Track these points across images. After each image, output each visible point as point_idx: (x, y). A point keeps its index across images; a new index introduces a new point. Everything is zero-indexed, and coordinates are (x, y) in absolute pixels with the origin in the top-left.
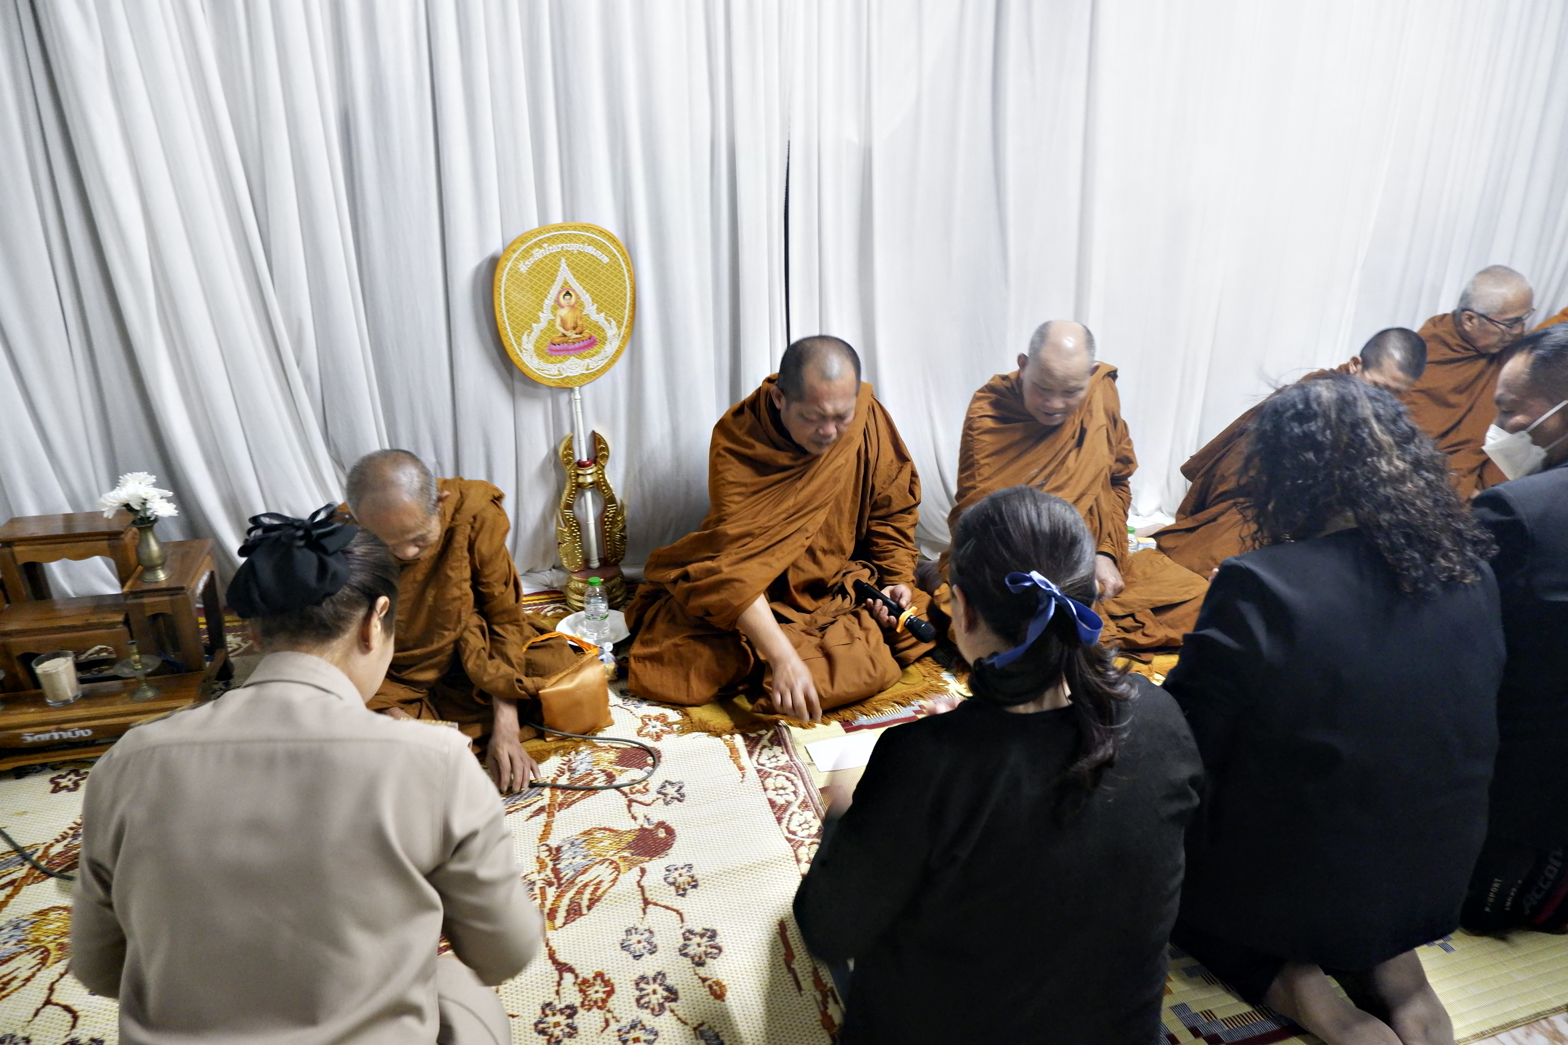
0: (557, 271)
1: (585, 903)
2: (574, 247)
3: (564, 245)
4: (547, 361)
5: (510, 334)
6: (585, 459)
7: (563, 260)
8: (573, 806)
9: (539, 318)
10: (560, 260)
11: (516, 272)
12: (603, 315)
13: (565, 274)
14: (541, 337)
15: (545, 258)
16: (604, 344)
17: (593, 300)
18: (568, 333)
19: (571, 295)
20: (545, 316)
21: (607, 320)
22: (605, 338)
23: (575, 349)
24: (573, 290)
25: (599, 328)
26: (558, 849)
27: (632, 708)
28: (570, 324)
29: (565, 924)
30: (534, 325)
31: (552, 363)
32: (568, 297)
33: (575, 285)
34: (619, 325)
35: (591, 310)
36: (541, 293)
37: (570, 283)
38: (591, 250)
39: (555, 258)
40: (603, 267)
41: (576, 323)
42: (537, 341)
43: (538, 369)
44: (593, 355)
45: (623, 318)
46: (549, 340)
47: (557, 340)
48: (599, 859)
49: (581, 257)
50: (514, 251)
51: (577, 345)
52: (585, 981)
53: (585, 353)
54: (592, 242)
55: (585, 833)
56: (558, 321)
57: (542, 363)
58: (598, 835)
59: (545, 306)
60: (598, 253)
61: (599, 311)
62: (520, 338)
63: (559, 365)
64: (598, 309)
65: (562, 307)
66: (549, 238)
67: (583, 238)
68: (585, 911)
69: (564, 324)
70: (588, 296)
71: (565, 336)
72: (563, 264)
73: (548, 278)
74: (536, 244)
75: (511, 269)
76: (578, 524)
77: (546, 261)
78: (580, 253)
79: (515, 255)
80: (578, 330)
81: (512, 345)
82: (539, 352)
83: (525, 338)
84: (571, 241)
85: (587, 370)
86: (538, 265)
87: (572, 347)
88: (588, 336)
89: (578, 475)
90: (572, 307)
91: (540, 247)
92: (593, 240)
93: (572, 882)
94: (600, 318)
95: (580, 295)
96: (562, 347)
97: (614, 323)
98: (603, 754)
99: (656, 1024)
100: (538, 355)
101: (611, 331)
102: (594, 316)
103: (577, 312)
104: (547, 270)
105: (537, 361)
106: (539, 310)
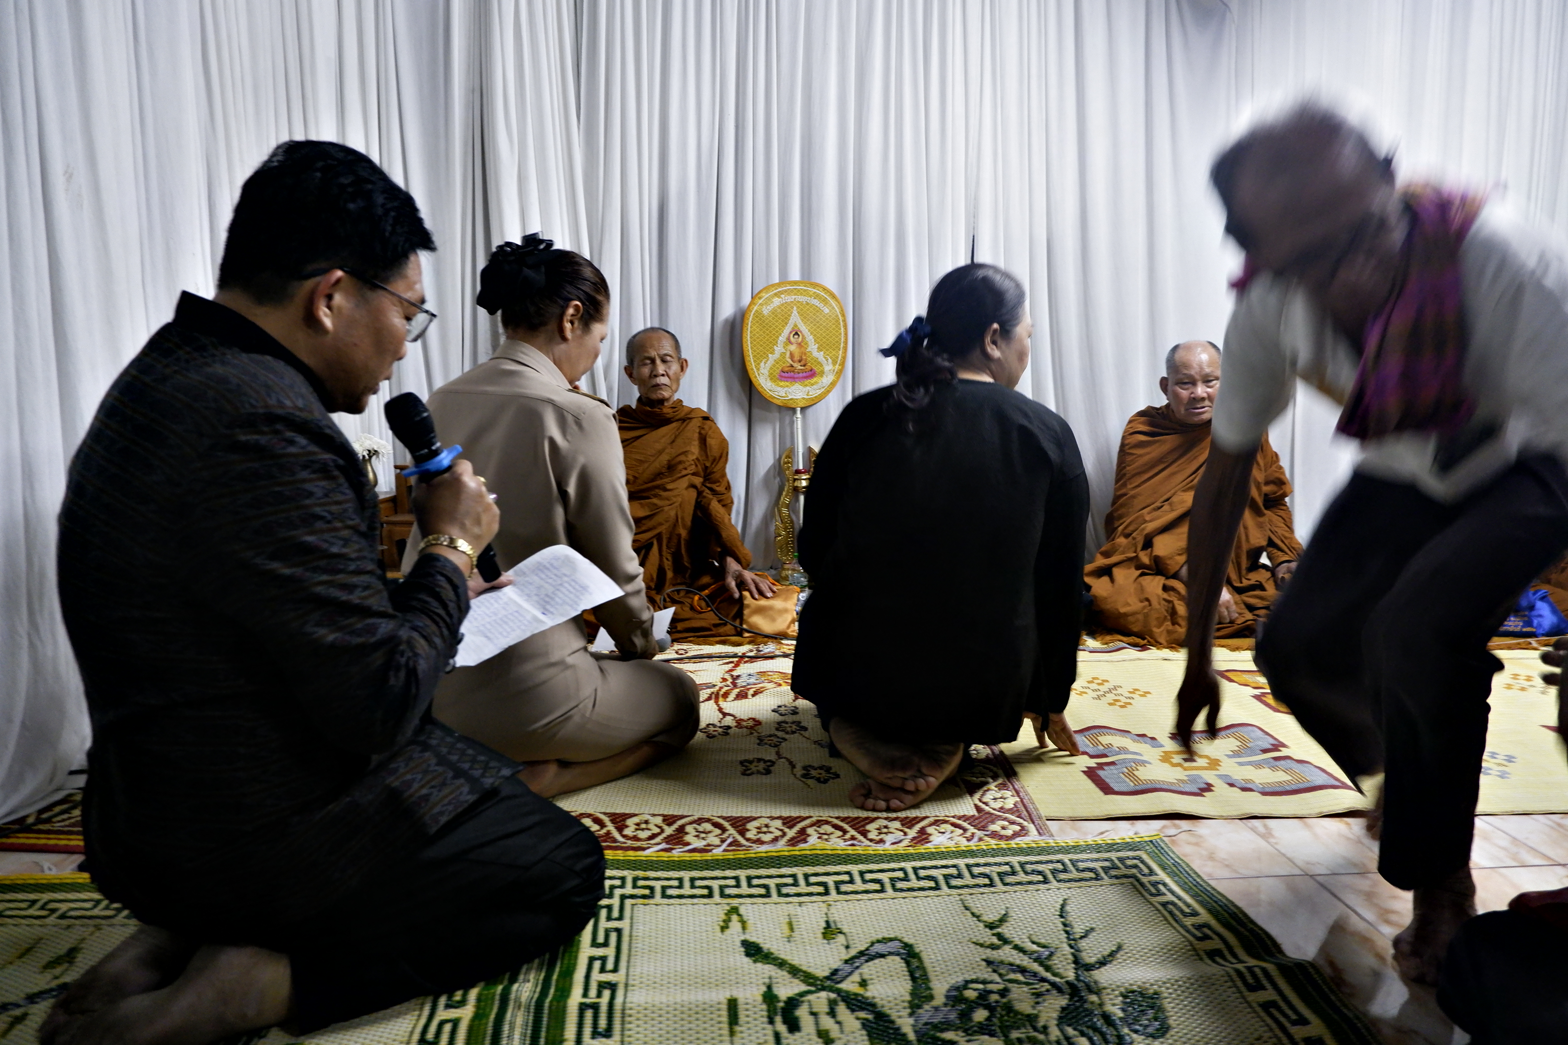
0: (790, 316)
1: (751, 692)
2: (802, 299)
3: (796, 296)
4: (778, 385)
5: (752, 360)
6: (801, 467)
7: (795, 308)
8: (755, 662)
9: (774, 350)
10: (792, 308)
11: (760, 314)
12: (822, 353)
13: (795, 319)
14: (774, 366)
15: (782, 305)
16: (822, 376)
17: (815, 341)
18: (795, 365)
19: (799, 335)
20: (779, 349)
21: (825, 358)
22: (822, 373)
23: (799, 378)
24: (801, 332)
25: (819, 363)
26: (738, 676)
28: (797, 358)
29: (733, 699)
30: (770, 355)
31: (781, 386)
32: (796, 336)
33: (804, 329)
34: (834, 363)
35: (813, 349)
36: (777, 331)
37: (799, 326)
38: (816, 302)
40: (824, 316)
41: (801, 357)
42: (771, 368)
43: (770, 390)
44: (812, 385)
45: (837, 358)
46: (780, 368)
47: (787, 369)
48: (767, 681)
49: (808, 307)
50: (760, 298)
51: (801, 375)
52: (741, 721)
53: (807, 382)
54: (817, 296)
55: (760, 672)
56: (788, 354)
57: (773, 386)
58: (771, 673)
59: (779, 342)
60: (821, 305)
61: (819, 349)
62: (759, 364)
63: (786, 389)
64: (818, 348)
65: (792, 344)
66: (786, 291)
67: (812, 293)
68: (750, 697)
69: (792, 356)
70: (811, 337)
71: (792, 366)
72: (795, 312)
73: (783, 321)
74: (776, 294)
75: (757, 311)
76: (792, 521)
77: (783, 308)
78: (808, 304)
79: (760, 301)
80: (802, 363)
81: (752, 369)
82: (772, 377)
83: (762, 364)
84: (801, 294)
85: (808, 395)
86: (776, 311)
87: (797, 375)
88: (810, 368)
89: (795, 480)
90: (799, 344)
91: (779, 297)
93: (744, 687)
94: (820, 356)
95: (806, 335)
96: (789, 374)
97: (830, 360)
98: (785, 646)
99: (787, 736)
100: (771, 379)
101: (828, 367)
102: (815, 354)
103: (802, 349)
104: (782, 315)
105: (770, 384)
106: (774, 345)
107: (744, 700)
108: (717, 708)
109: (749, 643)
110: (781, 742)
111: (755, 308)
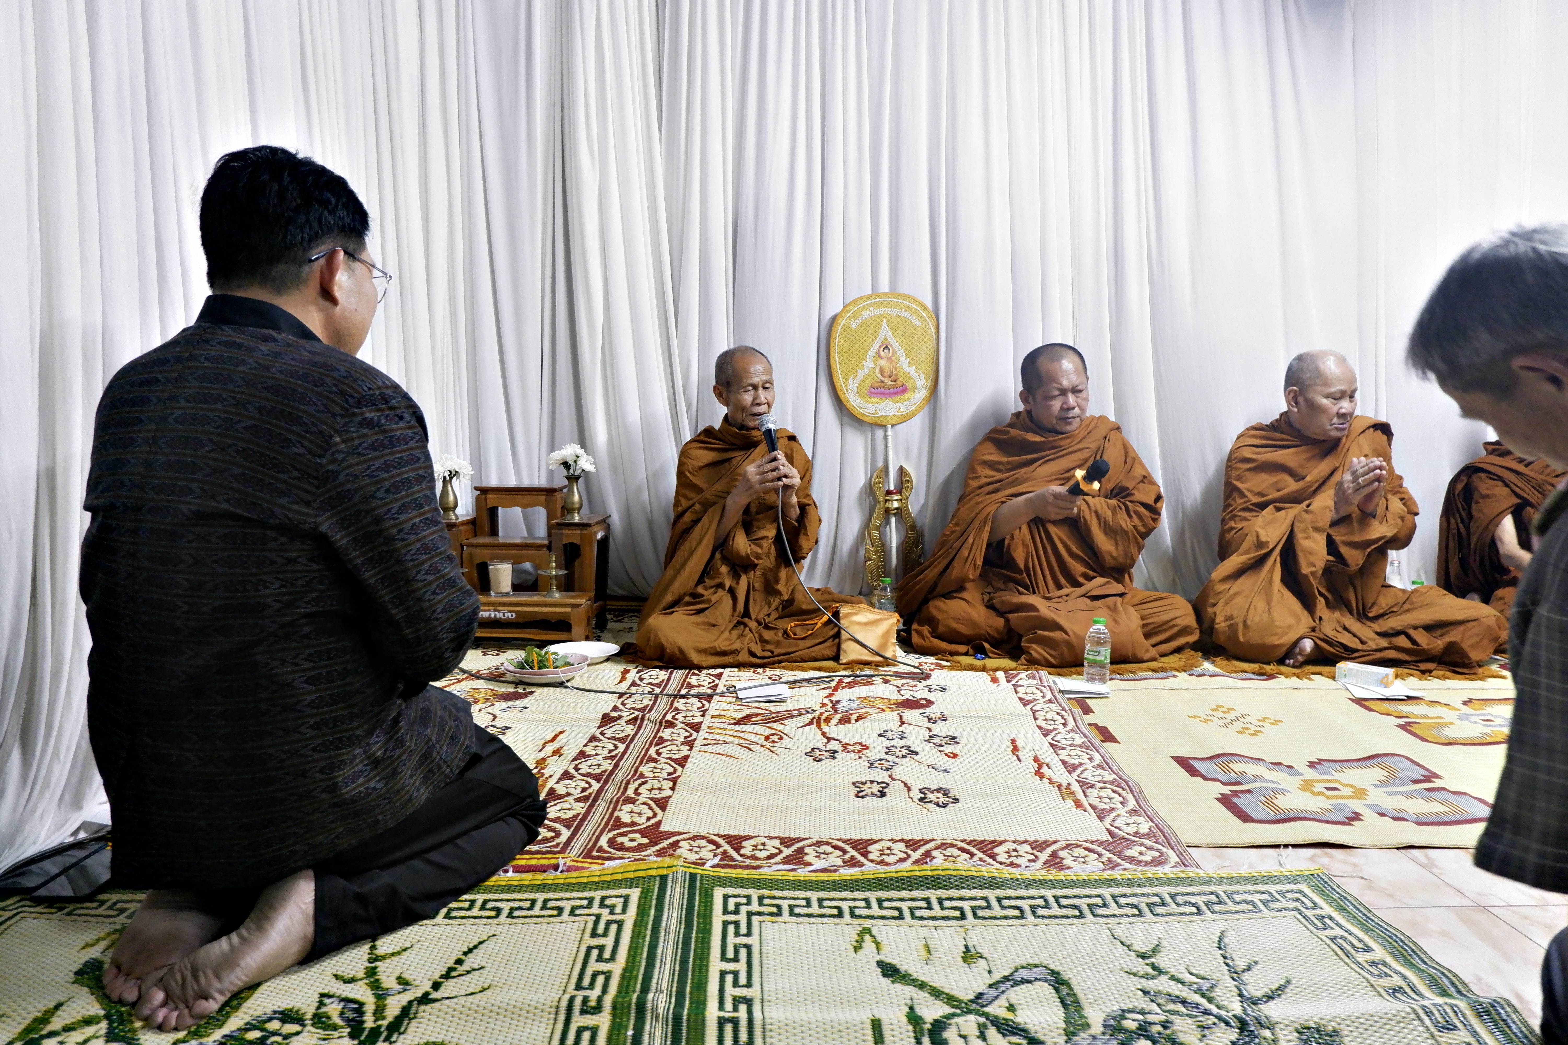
0: (879, 329)
2: (893, 311)
3: (886, 309)
4: (867, 401)
5: (841, 378)
6: (892, 488)
7: (885, 321)
8: (853, 689)
9: (863, 365)
10: (882, 321)
11: (848, 328)
12: (914, 368)
13: (885, 332)
14: (863, 381)
15: (871, 318)
16: (913, 392)
17: (906, 355)
18: (885, 380)
19: (889, 349)
20: (868, 364)
21: (917, 372)
22: (914, 388)
23: (890, 394)
24: (891, 346)
25: (910, 378)
26: (838, 701)
28: (887, 373)
30: (859, 371)
31: (871, 403)
32: (886, 351)
33: (894, 342)
34: (927, 378)
35: (904, 363)
36: (866, 346)
37: (889, 340)
38: (907, 314)
39: (878, 319)
40: (916, 329)
41: (892, 372)
42: (860, 384)
43: (859, 407)
44: (904, 401)
45: (930, 372)
46: (870, 384)
47: (876, 385)
49: (898, 320)
50: (848, 311)
51: (891, 391)
53: (898, 398)
54: (908, 308)
55: (861, 698)
56: (878, 369)
57: (863, 403)
58: (871, 699)
59: (868, 357)
60: (912, 318)
61: (911, 364)
62: (847, 380)
63: (876, 405)
64: (910, 362)
65: (882, 358)
66: (875, 304)
67: (902, 306)
69: (882, 371)
70: (902, 351)
71: (882, 382)
72: (885, 325)
73: (872, 334)
74: (864, 307)
75: (845, 327)
76: (883, 545)
77: (872, 321)
78: (898, 316)
79: (849, 315)
80: (893, 378)
81: (840, 385)
83: (851, 380)
84: (891, 306)
85: (899, 412)
86: (865, 324)
87: (887, 391)
88: (901, 384)
89: (886, 501)
90: (889, 359)
91: (868, 310)
92: (909, 307)
94: (912, 371)
95: (897, 350)
96: (879, 390)
97: (921, 376)
100: (860, 395)
101: (920, 382)
102: (907, 368)
103: (893, 364)
104: (872, 328)
105: (859, 401)
106: (863, 359)
109: (845, 669)
111: (845, 319)
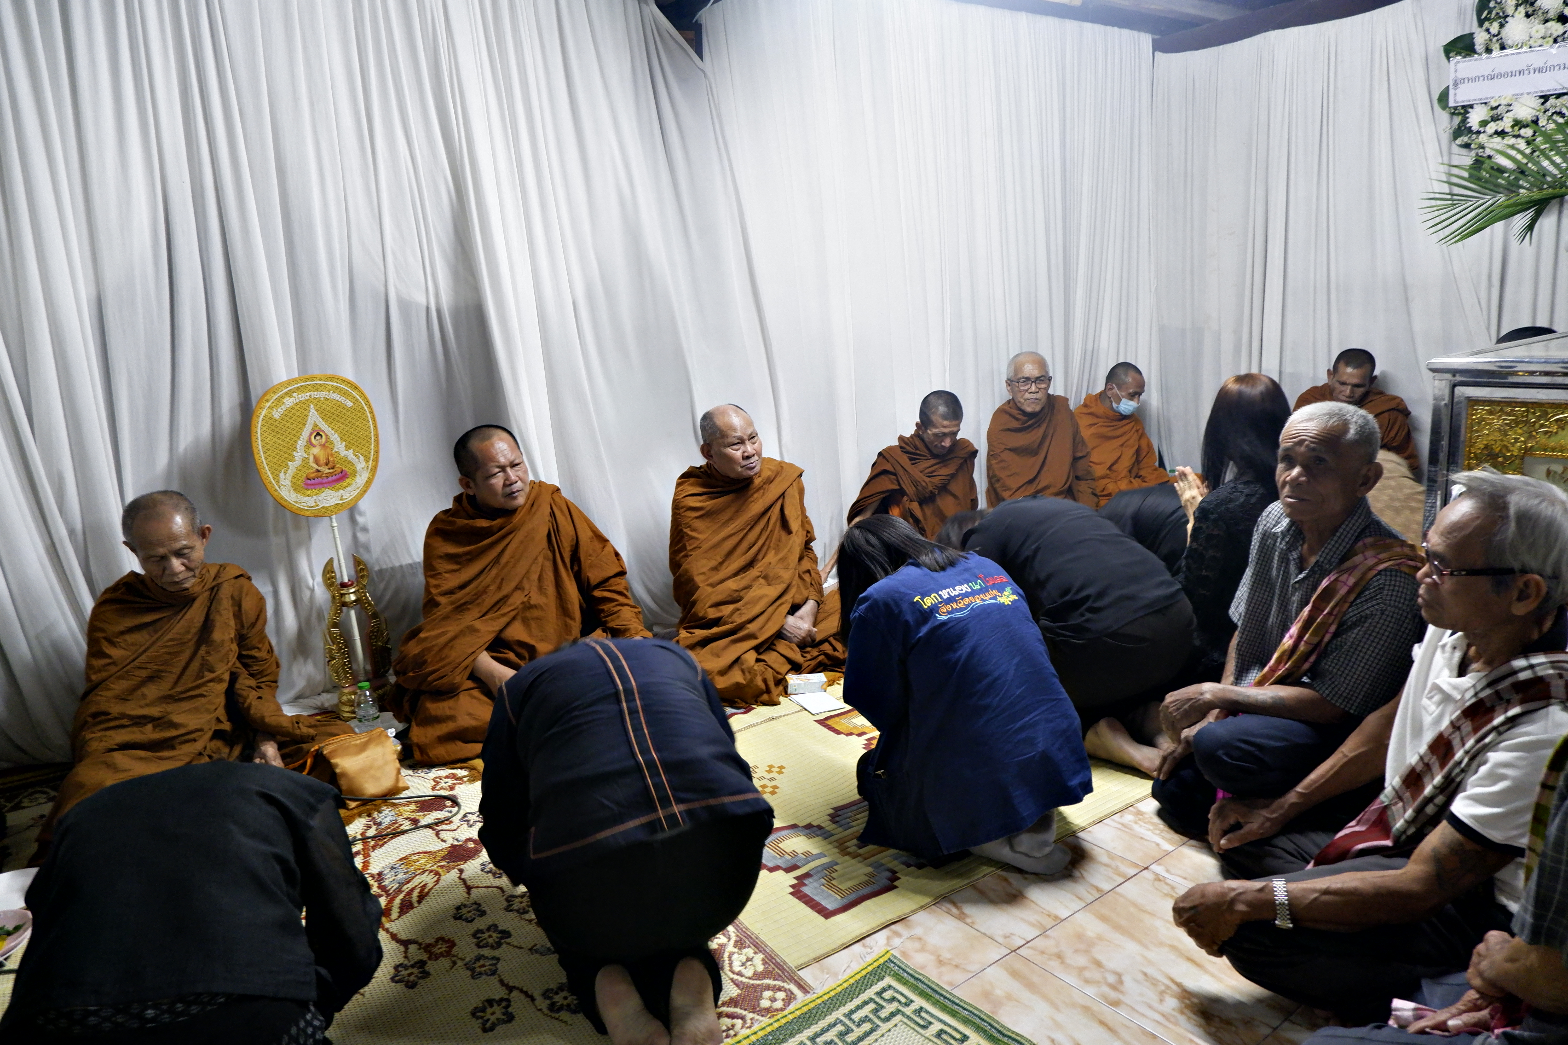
0: (307, 416)
1: (415, 898)
2: (320, 395)
3: (312, 393)
4: (304, 494)
5: (269, 473)
6: (346, 580)
7: (312, 406)
8: (386, 845)
9: (293, 457)
10: (309, 406)
11: (271, 418)
12: (351, 451)
13: (314, 418)
14: (296, 474)
15: (296, 404)
16: (355, 476)
17: (341, 439)
18: (322, 469)
19: (321, 436)
20: (299, 455)
21: (355, 455)
22: (355, 472)
23: (329, 483)
24: (323, 431)
25: (349, 462)
26: (380, 874)
27: (423, 774)
28: (322, 460)
29: (399, 917)
30: (290, 463)
31: (309, 496)
32: (318, 438)
33: (324, 426)
34: (367, 459)
35: (340, 447)
36: (294, 435)
37: (320, 425)
38: (336, 396)
39: (305, 404)
40: (348, 411)
41: (328, 460)
42: (293, 477)
43: (297, 502)
44: (346, 487)
45: (369, 453)
46: (305, 476)
47: (312, 475)
48: (418, 872)
49: (327, 403)
50: (267, 401)
51: (330, 479)
52: (429, 945)
53: (338, 485)
54: (336, 390)
55: (402, 859)
56: (311, 459)
57: (299, 497)
58: (415, 858)
59: (298, 447)
60: (342, 399)
61: (347, 448)
62: (278, 475)
63: (315, 497)
64: (346, 446)
65: (314, 446)
66: (298, 389)
67: (329, 387)
68: (416, 905)
69: (316, 460)
70: (336, 435)
71: (318, 471)
72: (312, 410)
73: (299, 422)
74: (286, 394)
75: (265, 416)
76: (345, 640)
77: (297, 408)
78: (327, 399)
79: (268, 404)
80: (330, 466)
81: (270, 482)
82: (296, 488)
83: (282, 475)
84: (317, 390)
85: (341, 500)
86: (290, 412)
87: (325, 480)
88: (339, 470)
89: (342, 595)
90: (323, 446)
91: (291, 396)
92: (337, 388)
93: (399, 891)
94: (350, 454)
95: (330, 435)
96: (316, 481)
97: (362, 458)
98: (404, 808)
99: (497, 953)
100: (295, 490)
101: (360, 465)
102: (344, 453)
103: (328, 450)
104: (298, 415)
105: (295, 495)
106: (293, 450)
107: (411, 912)
108: (388, 935)
109: (360, 815)
110: (495, 965)
111: (264, 412)
